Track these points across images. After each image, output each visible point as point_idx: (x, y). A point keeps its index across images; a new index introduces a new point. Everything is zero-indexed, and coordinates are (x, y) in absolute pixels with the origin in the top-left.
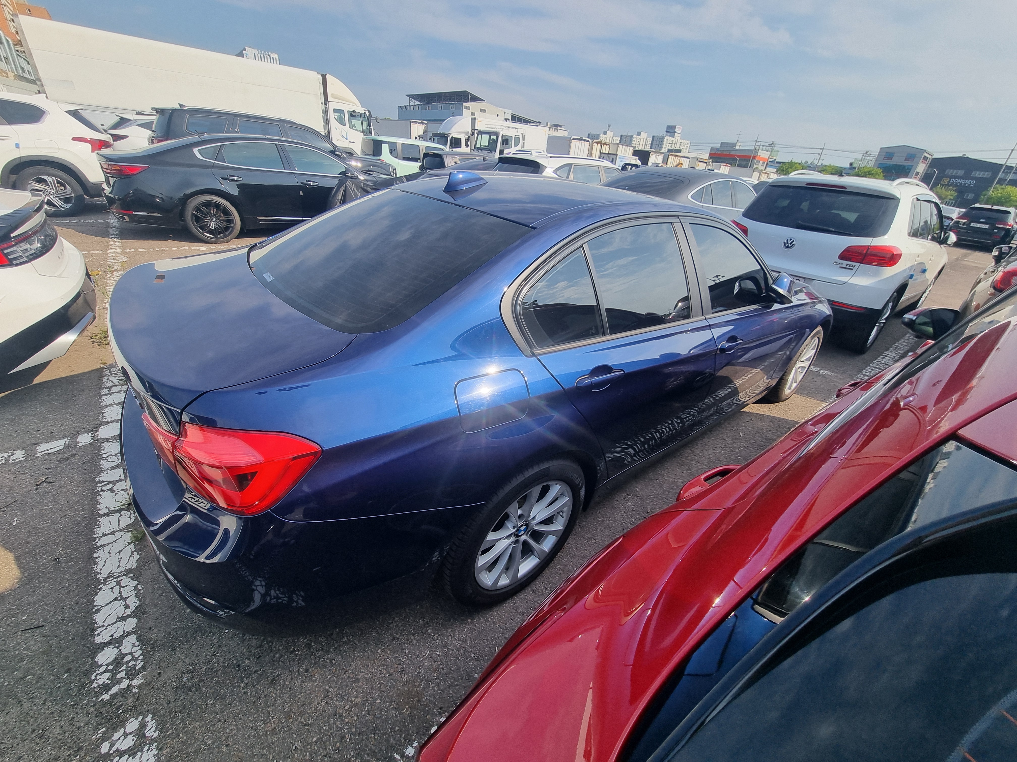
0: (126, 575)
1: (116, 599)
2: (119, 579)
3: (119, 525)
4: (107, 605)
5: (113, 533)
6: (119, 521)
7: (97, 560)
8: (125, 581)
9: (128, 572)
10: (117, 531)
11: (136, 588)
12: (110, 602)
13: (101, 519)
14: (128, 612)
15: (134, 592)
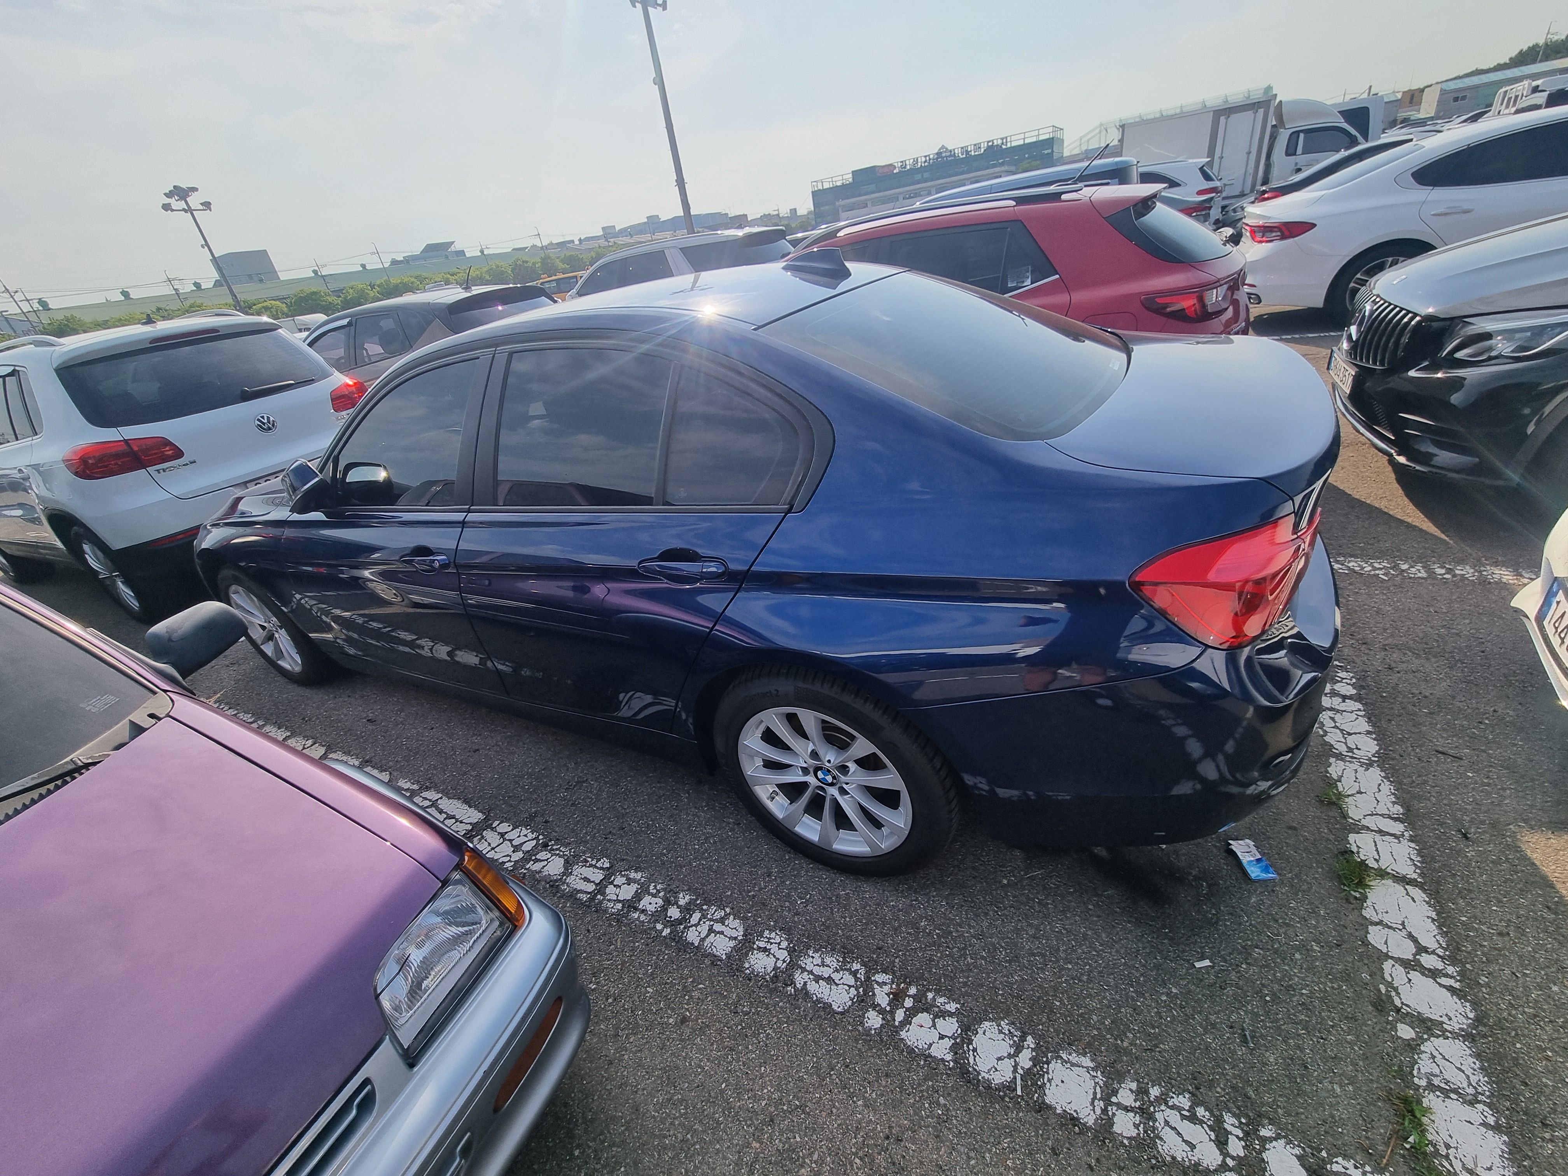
0: (1341, 754)
1: (1350, 734)
2: (1350, 754)
3: (1375, 842)
4: (1360, 733)
5: (1381, 832)
6: (1377, 850)
7: (1394, 800)
8: (1342, 748)
9: (1339, 756)
10: (1375, 831)
11: (1326, 733)
12: (1355, 733)
13: (1415, 876)
14: (1330, 713)
15: (1328, 730)
